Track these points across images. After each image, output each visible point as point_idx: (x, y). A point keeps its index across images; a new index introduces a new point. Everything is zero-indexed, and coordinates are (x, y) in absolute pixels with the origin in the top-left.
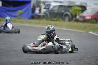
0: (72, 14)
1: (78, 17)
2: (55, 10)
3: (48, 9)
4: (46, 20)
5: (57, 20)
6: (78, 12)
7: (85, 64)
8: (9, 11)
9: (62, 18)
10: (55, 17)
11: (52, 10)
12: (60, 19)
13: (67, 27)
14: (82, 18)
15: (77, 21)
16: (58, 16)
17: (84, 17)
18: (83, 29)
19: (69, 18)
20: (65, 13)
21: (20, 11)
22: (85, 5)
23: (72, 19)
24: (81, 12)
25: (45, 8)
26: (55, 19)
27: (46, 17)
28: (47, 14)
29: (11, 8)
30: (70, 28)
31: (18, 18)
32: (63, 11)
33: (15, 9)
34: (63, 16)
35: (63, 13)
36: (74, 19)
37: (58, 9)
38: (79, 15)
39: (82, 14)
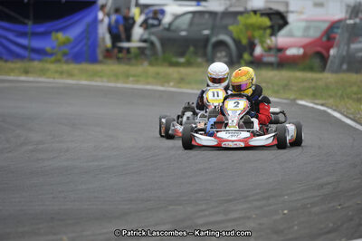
0: (237, 42)
1: (258, 51)
4: (151, 64)
5: (189, 64)
6: (257, 34)
7: (286, 212)
8: (23, 35)
9: (205, 55)
10: (182, 54)
11: (168, 29)
12: (199, 60)
14: (272, 53)
15: (257, 63)
16: (192, 49)
17: (280, 50)
19: (229, 55)
20: (214, 40)
21: (61, 36)
22: (281, 8)
23: (240, 56)
24: (268, 31)
26: (182, 60)
27: (148, 52)
28: (152, 44)
31: (53, 58)
32: (206, 32)
33: (41, 29)
34: (209, 48)
35: (207, 39)
36: (246, 56)
37: (191, 24)
38: (262, 43)
39: (273, 38)
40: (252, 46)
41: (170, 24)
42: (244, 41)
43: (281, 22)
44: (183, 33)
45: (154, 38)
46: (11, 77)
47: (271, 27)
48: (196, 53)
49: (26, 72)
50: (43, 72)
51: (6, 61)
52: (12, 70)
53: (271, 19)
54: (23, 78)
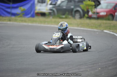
0: (83, 10)
1: (90, 13)
2: (63, 6)
3: (55, 4)
4: (53, 18)
5: (66, 18)
6: (90, 8)
7: (100, 69)
8: (9, 8)
9: (72, 15)
10: (64, 14)
11: (59, 6)
12: (70, 16)
13: (78, 25)
14: (95, 14)
15: (90, 18)
16: (67, 13)
17: (98, 13)
18: (96, 28)
19: (80, 15)
20: (75, 9)
21: (22, 8)
23: (84, 15)
24: (94, 7)
25: (51, 4)
26: (64, 16)
27: (52, 14)
28: (54, 11)
29: (11, 5)
30: (81, 27)
31: (19, 16)
32: (72, 7)
33: (15, 5)
34: (73, 13)
35: (72, 9)
36: (86, 15)
37: (67, 4)
38: (92, 11)
39: (95, 9)
40: (88, 12)
41: (60, 4)
42: (86, 10)
43: (98, 3)
44: (65, 7)
45: (54, 9)
46: (5, 22)
47: (95, 5)
48: (68, 14)
49: (10, 20)
50: (16, 20)
51: (3, 16)
52: (5, 20)
53: (95, 3)
54: (9, 22)
